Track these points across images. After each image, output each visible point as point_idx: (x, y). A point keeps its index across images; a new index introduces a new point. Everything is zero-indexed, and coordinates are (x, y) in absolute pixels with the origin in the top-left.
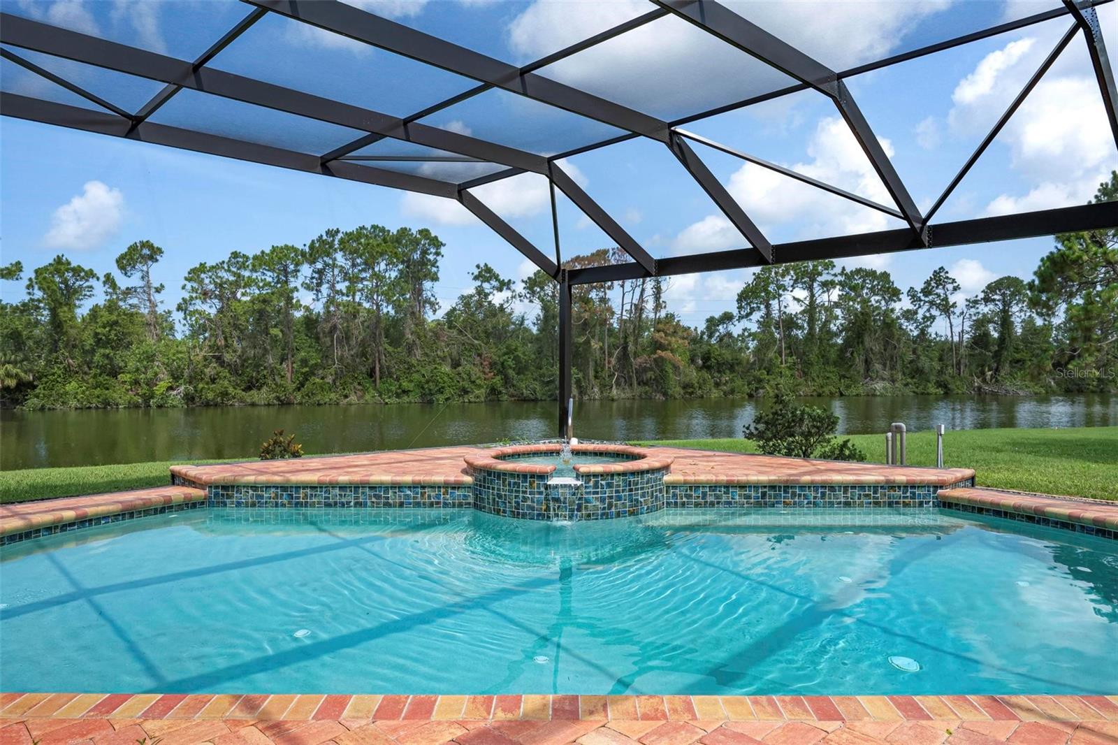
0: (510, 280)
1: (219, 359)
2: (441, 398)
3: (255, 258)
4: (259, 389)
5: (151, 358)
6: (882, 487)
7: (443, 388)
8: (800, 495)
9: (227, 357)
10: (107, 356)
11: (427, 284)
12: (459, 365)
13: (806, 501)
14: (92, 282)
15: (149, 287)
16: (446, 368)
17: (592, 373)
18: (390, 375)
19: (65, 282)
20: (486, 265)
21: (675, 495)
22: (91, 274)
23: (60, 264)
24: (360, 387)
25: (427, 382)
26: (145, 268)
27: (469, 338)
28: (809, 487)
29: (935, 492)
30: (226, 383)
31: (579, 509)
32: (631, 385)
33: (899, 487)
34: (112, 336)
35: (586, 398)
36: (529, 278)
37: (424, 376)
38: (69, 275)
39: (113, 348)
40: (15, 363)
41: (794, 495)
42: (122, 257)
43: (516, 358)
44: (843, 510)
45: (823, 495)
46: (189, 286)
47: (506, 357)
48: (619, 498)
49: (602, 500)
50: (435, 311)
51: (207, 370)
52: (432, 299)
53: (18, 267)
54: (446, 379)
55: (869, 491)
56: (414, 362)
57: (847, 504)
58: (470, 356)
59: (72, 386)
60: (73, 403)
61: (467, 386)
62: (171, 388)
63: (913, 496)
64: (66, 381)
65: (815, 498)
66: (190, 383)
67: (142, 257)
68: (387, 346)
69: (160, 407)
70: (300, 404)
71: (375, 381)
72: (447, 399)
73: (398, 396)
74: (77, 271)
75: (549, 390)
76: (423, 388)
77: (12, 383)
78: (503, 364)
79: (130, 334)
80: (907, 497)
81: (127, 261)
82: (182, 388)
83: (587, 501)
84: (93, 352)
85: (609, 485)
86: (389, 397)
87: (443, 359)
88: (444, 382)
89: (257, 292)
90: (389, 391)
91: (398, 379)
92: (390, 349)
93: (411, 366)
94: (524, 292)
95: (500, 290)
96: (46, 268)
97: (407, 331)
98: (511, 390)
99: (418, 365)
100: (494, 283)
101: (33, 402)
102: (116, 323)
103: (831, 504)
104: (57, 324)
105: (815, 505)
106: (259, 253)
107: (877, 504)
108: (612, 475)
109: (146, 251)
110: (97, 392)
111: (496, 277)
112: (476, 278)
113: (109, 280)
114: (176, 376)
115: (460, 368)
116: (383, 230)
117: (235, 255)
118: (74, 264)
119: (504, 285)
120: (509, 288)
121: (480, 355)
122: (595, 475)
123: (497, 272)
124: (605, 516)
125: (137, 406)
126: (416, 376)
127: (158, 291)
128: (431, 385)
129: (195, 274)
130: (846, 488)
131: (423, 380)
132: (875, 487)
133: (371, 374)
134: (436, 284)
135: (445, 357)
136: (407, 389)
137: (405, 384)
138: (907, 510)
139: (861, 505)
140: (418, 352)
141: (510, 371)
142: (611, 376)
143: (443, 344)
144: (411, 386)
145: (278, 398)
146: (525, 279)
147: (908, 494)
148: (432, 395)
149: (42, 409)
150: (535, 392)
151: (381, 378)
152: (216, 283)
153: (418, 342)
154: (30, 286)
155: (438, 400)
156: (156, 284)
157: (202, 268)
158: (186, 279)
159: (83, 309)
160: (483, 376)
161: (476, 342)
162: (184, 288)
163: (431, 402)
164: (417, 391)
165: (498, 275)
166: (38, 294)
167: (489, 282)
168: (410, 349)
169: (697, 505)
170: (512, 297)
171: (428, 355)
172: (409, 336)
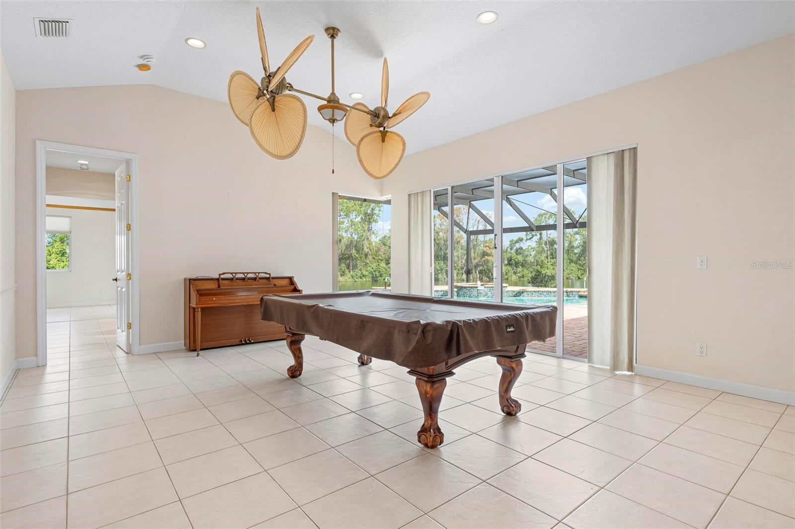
25: (375, 271)
37: (373, 268)
52: (375, 231)
54: (384, 270)
56: (368, 262)
76: (373, 274)
87: (382, 260)
90: (357, 275)
91: (361, 270)
92: (357, 255)
97: (365, 247)
126: (369, 268)
128: (377, 273)
131: (372, 270)
133: (348, 267)
134: (377, 224)
136: (365, 274)
137: (364, 272)
140: (370, 257)
143: (382, 253)
144: (367, 273)
148: (377, 277)
153: (370, 252)
168: (366, 256)
171: (374, 258)
172: (366, 249)
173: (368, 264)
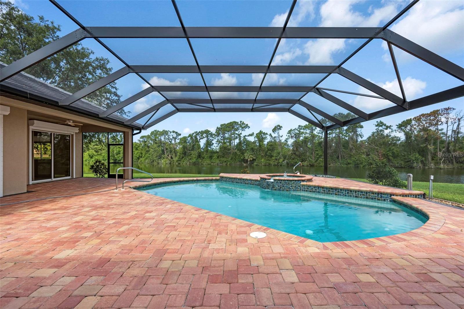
0: (390, 126)
1: (295, 153)
2: (362, 166)
3: (304, 126)
4: (305, 161)
5: (279, 153)
6: (369, 193)
7: (362, 162)
8: (340, 192)
9: (297, 153)
10: (270, 153)
11: (359, 130)
12: (369, 155)
13: (342, 194)
14: (267, 136)
15: (279, 136)
16: (364, 156)
17: (430, 158)
18: (344, 158)
19: (262, 136)
20: (380, 121)
21: (304, 188)
22: (267, 134)
23: (261, 132)
24: (334, 162)
25: (357, 160)
26: (278, 131)
27: (373, 146)
28: (343, 190)
29: (390, 196)
30: (296, 160)
31: (273, 188)
32: (452, 163)
33: (376, 193)
34: (271, 148)
35: (427, 167)
36: (399, 124)
37: (356, 158)
38: (262, 134)
39: (271, 151)
40: (252, 155)
41: (338, 192)
42: (273, 129)
43: (393, 153)
44: (355, 198)
45: (348, 193)
46: (288, 135)
47: (389, 152)
48: (283, 186)
49: (279, 186)
50: (362, 138)
51: (292, 157)
52: (361, 134)
53: (253, 133)
54: (363, 160)
55: (364, 193)
56: (352, 154)
57: (356, 197)
58: (374, 152)
59: (263, 160)
60: (263, 164)
61: (372, 162)
62: (284, 161)
63: (381, 197)
64: (261, 159)
65: (345, 193)
66: (288, 160)
67: (278, 129)
68: (343, 149)
69: (281, 165)
70: (316, 166)
71: (339, 160)
72: (364, 166)
73: (346, 164)
74: (264, 133)
75: (408, 164)
76: (355, 162)
77: (252, 159)
78: (387, 155)
79: (275, 148)
80: (379, 197)
81: (274, 130)
82: (286, 161)
83: (275, 186)
84: (267, 152)
85: (281, 183)
86: (343, 165)
87: (363, 153)
88: (363, 161)
89: (304, 135)
90: (344, 163)
91: (346, 159)
92: (344, 150)
93: (351, 155)
94: (397, 129)
95: (386, 129)
96: (258, 133)
97: (350, 144)
98: (391, 164)
99: (354, 155)
100: (384, 127)
101: (255, 163)
102: (272, 145)
103: (351, 196)
104: (260, 146)
105: (345, 196)
106: (305, 125)
107: (367, 198)
108: (281, 180)
109: (279, 127)
110: (268, 161)
111: (385, 125)
112: (376, 126)
113: (270, 135)
114: (285, 158)
115: (370, 156)
116: (342, 114)
117: (299, 126)
118: (263, 132)
119: (387, 127)
120: (390, 128)
121: (378, 152)
122: (277, 180)
123: (385, 123)
124: (279, 190)
125: (276, 165)
126: (353, 158)
127: (281, 137)
128: (358, 162)
129: (290, 132)
130: (356, 192)
131: (355, 160)
132: (367, 192)
133: (338, 157)
134: (363, 129)
135: (364, 152)
136: (349, 162)
137: (349, 161)
138: (379, 201)
139: (361, 197)
140: (354, 151)
141: (390, 157)
142: (441, 159)
143: (363, 148)
144: (351, 162)
145: (310, 164)
146: (397, 124)
147: (379, 196)
148: (358, 164)
149: (257, 165)
150: (401, 164)
151: (341, 159)
152: (294, 134)
153: (354, 148)
154: (255, 138)
155: (360, 166)
156: (281, 135)
157: (291, 130)
158: (287, 133)
159: (266, 142)
160: (378, 159)
161: (376, 147)
162: (287, 135)
163: (358, 167)
164: (353, 163)
165: (385, 124)
166: (256, 139)
167: (382, 127)
168: (351, 150)
169: (310, 191)
170: (392, 131)
171: (357, 152)
172: (351, 146)
173: (352, 155)
